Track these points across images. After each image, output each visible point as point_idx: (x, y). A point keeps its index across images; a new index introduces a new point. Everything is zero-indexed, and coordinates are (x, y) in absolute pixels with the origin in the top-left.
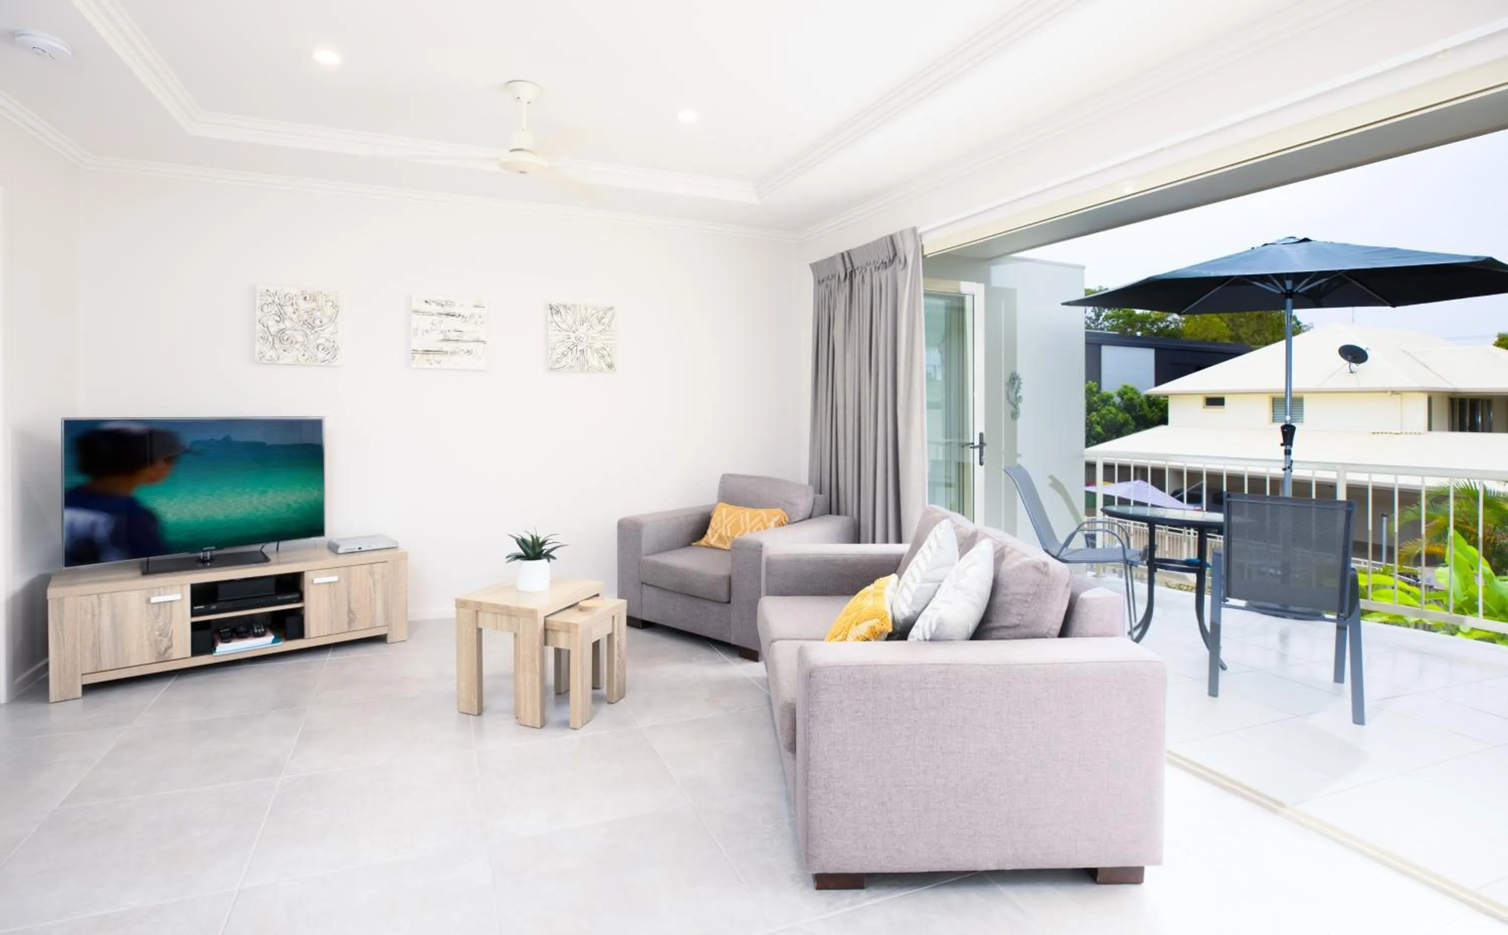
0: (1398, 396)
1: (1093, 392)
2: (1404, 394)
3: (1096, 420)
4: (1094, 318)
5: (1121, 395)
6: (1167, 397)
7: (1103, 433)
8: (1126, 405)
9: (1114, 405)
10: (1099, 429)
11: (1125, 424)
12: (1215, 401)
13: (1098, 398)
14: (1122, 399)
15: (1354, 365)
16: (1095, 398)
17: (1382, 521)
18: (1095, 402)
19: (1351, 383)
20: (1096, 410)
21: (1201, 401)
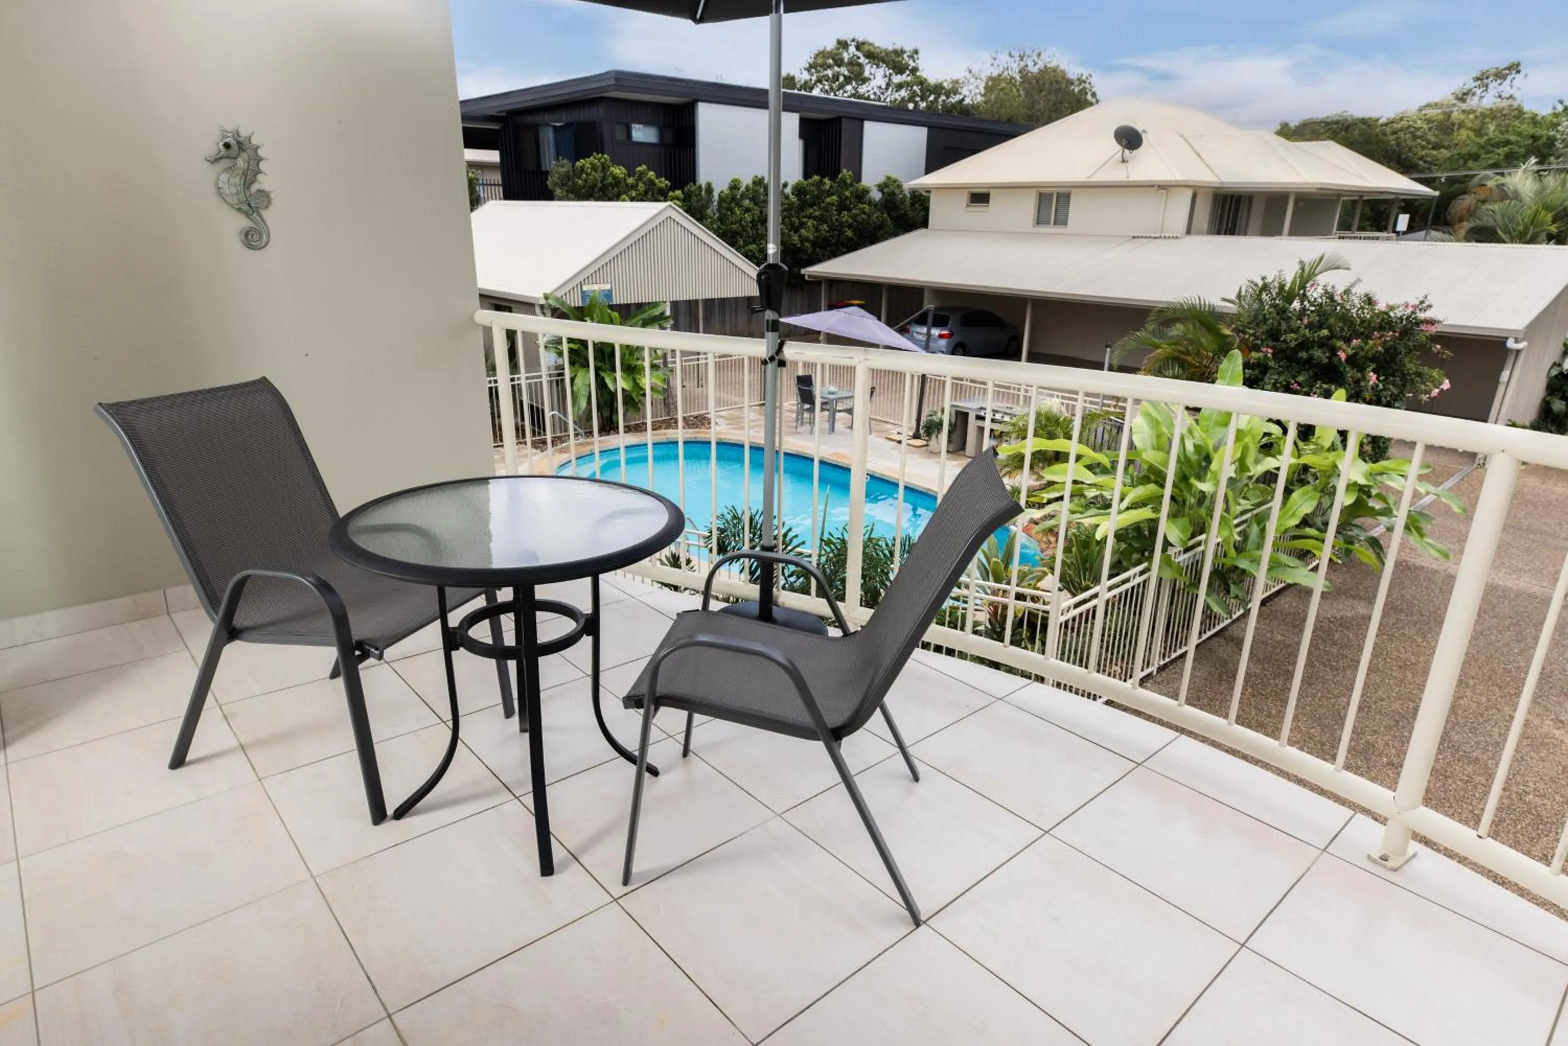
0: (1164, 191)
1: (846, 184)
2: (1171, 189)
3: (847, 221)
4: (884, 86)
5: (881, 188)
6: (929, 192)
7: (855, 238)
8: (886, 201)
9: (870, 203)
10: (849, 233)
11: (882, 226)
12: (980, 198)
13: (851, 193)
14: (883, 193)
15: (1127, 151)
16: (847, 193)
17: (1105, 353)
18: (847, 197)
19: (1119, 175)
20: (849, 210)
21: (965, 197)
